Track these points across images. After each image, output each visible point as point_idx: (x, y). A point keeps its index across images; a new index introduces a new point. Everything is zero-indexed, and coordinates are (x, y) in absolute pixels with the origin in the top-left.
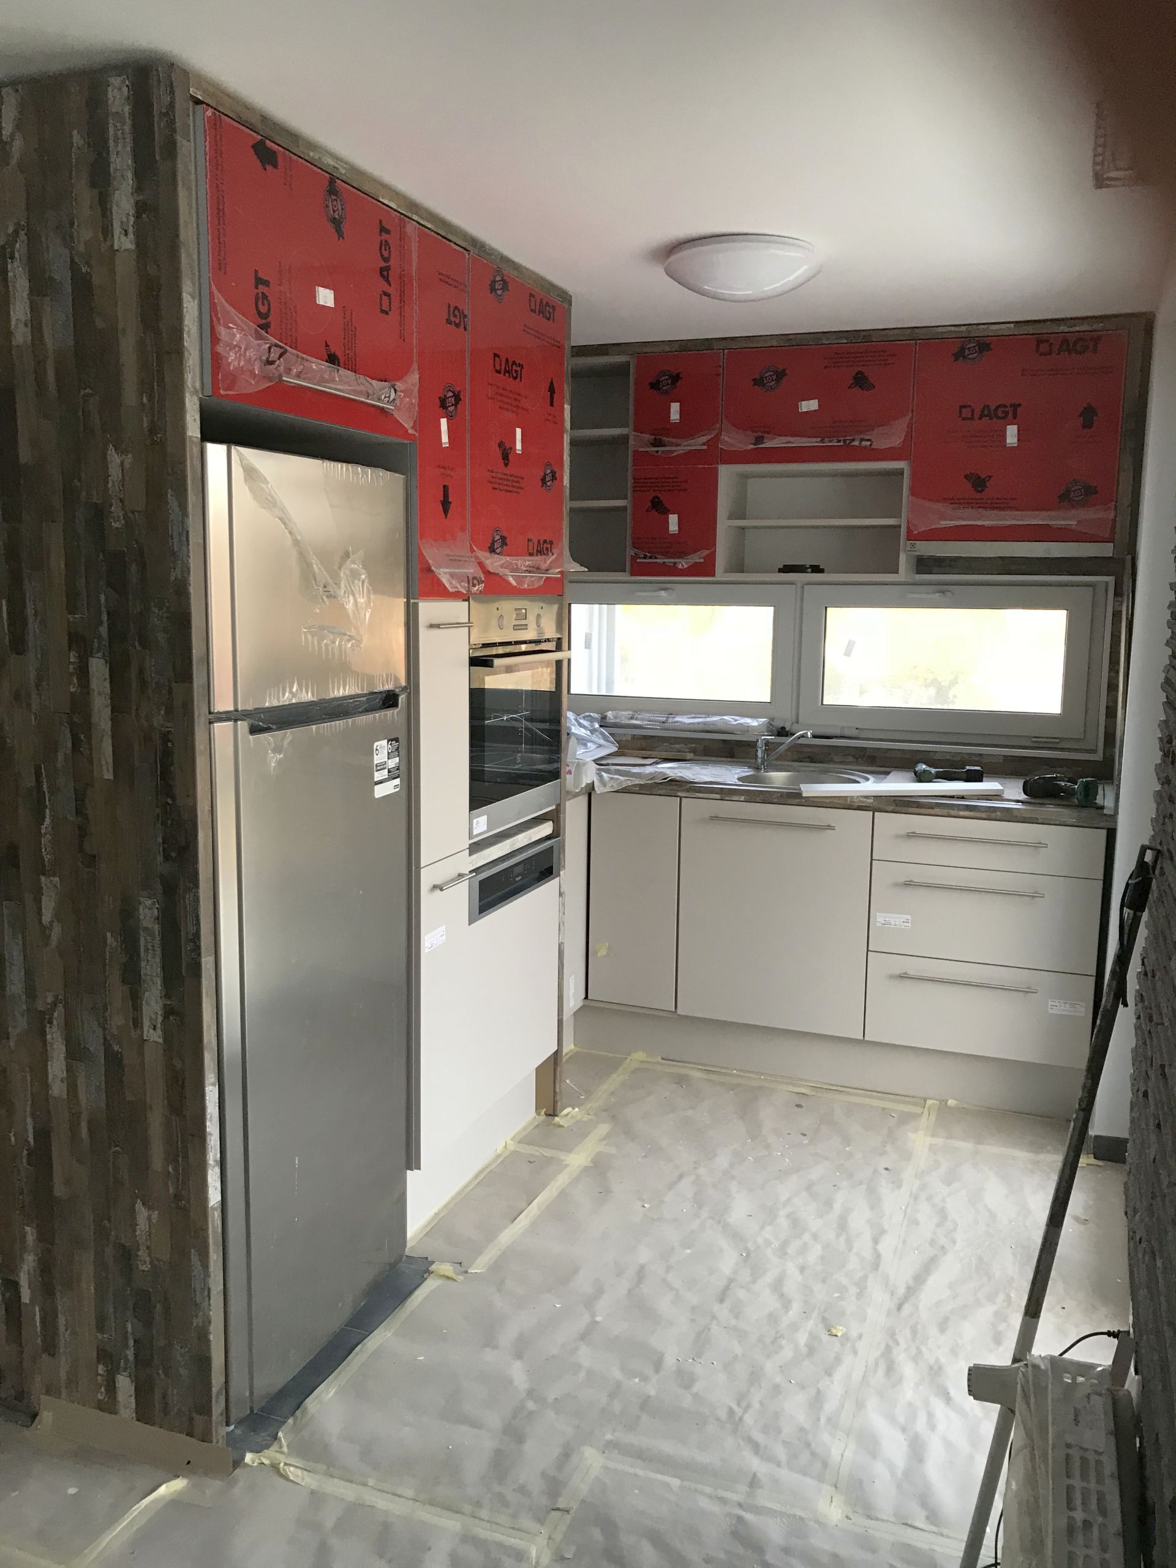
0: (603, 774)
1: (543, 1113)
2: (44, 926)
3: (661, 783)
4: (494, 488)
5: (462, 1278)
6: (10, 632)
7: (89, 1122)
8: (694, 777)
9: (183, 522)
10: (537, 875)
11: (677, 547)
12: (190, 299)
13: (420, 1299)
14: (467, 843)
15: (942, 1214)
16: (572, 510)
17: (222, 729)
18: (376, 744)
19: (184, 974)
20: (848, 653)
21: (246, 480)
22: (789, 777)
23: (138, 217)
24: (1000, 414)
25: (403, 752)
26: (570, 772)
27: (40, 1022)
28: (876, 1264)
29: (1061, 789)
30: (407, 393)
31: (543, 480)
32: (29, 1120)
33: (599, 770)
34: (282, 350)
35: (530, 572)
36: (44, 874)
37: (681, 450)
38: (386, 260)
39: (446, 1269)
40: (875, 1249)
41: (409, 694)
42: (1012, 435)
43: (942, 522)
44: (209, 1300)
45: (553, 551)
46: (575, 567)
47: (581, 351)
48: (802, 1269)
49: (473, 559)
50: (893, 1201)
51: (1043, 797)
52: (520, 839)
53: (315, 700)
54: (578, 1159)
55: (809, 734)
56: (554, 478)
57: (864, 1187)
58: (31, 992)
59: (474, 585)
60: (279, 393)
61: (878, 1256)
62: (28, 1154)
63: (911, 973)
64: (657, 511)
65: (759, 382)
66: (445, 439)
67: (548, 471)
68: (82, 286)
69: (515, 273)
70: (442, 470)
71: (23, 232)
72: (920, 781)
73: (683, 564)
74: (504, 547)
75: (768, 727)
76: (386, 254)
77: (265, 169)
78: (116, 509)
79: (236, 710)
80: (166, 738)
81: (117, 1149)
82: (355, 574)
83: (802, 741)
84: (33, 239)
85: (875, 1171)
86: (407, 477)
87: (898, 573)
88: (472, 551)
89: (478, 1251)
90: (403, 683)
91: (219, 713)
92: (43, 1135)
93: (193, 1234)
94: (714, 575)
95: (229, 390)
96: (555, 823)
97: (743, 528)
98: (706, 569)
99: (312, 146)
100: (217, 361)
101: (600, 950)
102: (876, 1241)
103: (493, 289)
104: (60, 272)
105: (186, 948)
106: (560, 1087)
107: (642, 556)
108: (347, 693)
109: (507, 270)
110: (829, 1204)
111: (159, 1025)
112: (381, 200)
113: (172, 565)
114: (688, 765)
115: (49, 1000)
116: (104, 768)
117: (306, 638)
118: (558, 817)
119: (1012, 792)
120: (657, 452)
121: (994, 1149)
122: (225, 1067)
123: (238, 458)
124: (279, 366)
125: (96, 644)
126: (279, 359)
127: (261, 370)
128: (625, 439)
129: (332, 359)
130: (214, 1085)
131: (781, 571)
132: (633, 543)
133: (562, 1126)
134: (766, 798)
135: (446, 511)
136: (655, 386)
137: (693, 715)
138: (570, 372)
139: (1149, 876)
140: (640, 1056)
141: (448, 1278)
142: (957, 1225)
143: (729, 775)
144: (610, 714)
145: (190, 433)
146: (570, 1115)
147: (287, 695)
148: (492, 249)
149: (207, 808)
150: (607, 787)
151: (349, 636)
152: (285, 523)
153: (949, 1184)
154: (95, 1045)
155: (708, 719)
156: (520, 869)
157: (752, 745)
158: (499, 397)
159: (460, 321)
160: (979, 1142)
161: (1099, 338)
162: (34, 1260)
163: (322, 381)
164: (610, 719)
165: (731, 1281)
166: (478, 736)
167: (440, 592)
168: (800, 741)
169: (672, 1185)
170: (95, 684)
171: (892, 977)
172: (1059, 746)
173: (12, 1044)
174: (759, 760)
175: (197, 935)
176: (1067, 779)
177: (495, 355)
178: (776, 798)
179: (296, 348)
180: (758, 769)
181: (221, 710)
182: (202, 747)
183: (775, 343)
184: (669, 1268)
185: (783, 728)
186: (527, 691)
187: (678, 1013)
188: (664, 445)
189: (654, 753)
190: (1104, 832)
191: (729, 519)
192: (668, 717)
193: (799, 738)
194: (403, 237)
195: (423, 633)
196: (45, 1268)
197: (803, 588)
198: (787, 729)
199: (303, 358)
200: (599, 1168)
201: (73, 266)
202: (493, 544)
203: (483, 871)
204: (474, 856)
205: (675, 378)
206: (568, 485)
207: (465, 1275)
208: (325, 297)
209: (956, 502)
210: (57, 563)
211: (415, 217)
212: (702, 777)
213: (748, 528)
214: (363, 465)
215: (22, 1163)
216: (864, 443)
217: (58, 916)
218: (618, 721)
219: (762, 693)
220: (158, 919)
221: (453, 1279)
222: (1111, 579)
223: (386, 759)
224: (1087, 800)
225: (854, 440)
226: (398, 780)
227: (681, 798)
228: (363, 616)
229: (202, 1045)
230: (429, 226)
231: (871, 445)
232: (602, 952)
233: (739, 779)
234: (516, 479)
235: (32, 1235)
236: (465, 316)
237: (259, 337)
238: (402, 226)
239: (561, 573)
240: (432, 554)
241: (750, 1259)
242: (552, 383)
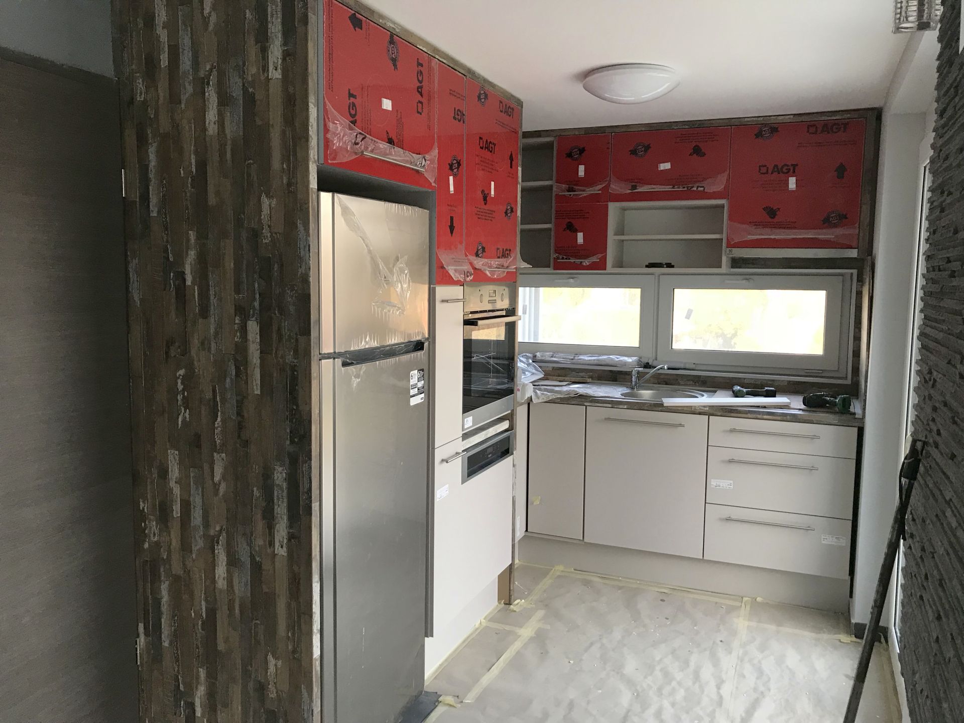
0: (537, 391)
1: (502, 602)
2: (215, 484)
3: (574, 397)
4: (479, 218)
5: (460, 705)
6: (199, 305)
7: (240, 606)
8: (594, 393)
9: (306, 240)
10: (500, 454)
11: (583, 252)
12: (313, 107)
13: (434, 719)
14: (461, 434)
15: (760, 673)
16: (522, 231)
17: (326, 364)
18: (411, 372)
19: (301, 514)
20: (688, 316)
21: (342, 214)
22: (653, 393)
23: (284, 59)
24: (784, 170)
25: (426, 377)
26: (519, 390)
27: (211, 543)
28: (720, 702)
29: (827, 402)
30: (432, 161)
31: (506, 213)
32: (203, 603)
33: (534, 388)
34: (363, 136)
35: (499, 268)
36: (215, 451)
37: (585, 194)
38: (420, 82)
39: (449, 699)
40: (719, 693)
41: (430, 342)
42: (792, 183)
43: (749, 237)
44: (313, 716)
45: (511, 255)
46: (525, 265)
47: (527, 135)
48: (673, 705)
49: (467, 261)
50: (728, 662)
51: (815, 407)
52: (491, 431)
53: (378, 346)
54: (526, 632)
55: (666, 367)
56: (512, 211)
57: (707, 653)
58: (206, 524)
59: (468, 277)
60: (362, 162)
61: (721, 697)
62: (202, 624)
63: (733, 517)
64: (570, 230)
65: (634, 152)
66: (452, 188)
67: (509, 207)
68: (250, 100)
69: (491, 88)
70: (450, 208)
71: (215, 70)
72: (736, 396)
73: (586, 262)
74: (484, 253)
75: (638, 362)
76: (420, 79)
77: (355, 30)
78: (266, 232)
79: (335, 352)
80: (293, 368)
81: (256, 621)
82: (402, 271)
83: (660, 371)
84: (221, 75)
85: (714, 643)
86: (430, 211)
87: (721, 267)
88: (466, 256)
89: (469, 689)
90: (427, 336)
91: (325, 354)
92: (212, 612)
93: (303, 675)
94: (605, 269)
95: (335, 160)
96: (510, 421)
97: (623, 241)
98: (600, 265)
99: (381, 16)
100: (327, 143)
101: (535, 500)
102: (718, 687)
103: (479, 98)
104: (237, 92)
105: (302, 498)
106: (513, 586)
107: (561, 258)
108: (396, 342)
109: (487, 87)
110: (687, 663)
111: (285, 545)
112: (418, 46)
113: (299, 265)
114: (589, 386)
115: (218, 528)
116: (255, 387)
117: (374, 309)
118: (512, 418)
119: (796, 404)
120: (570, 195)
121: (788, 629)
122: (324, 570)
123: (338, 201)
124: (361, 145)
125: (251, 312)
126: (361, 141)
127: (351, 148)
128: (551, 187)
129: (390, 141)
130: (318, 582)
131: (647, 266)
132: (555, 250)
133: (515, 611)
134: (641, 407)
135: (452, 232)
136: (569, 155)
137: (591, 355)
138: (521, 148)
139: (918, 458)
140: (560, 568)
141: (451, 705)
142: (770, 678)
143: (616, 392)
144: (538, 354)
145: (311, 186)
146: (519, 604)
147: (363, 343)
148: (479, 74)
149: (317, 412)
150: (540, 399)
151: (398, 307)
152: (363, 240)
153: (762, 652)
154: (245, 558)
155: (600, 358)
156: (489, 451)
157: (629, 374)
158: (482, 163)
159: (461, 119)
160: (779, 625)
161: (847, 124)
162: (204, 690)
163: (385, 155)
164: (538, 357)
165: (628, 711)
166: (468, 367)
167: (448, 280)
168: (659, 372)
169: (586, 650)
170: (251, 336)
171: (721, 520)
172: (823, 375)
173: (194, 556)
174: (634, 383)
175: (310, 490)
176: (830, 396)
177: (481, 138)
178: (648, 407)
179: (370, 135)
180: (633, 388)
181: (326, 353)
182: (315, 375)
183: (643, 129)
184: (588, 702)
185: (648, 363)
186: (493, 340)
187: (585, 541)
188: (575, 191)
189: (566, 378)
190: (856, 430)
191: (614, 235)
192: (575, 356)
193: (659, 370)
194: (430, 69)
195: (439, 306)
196: (211, 694)
197: (659, 276)
198: (650, 364)
199: (375, 141)
200: (540, 638)
201: (245, 89)
202: (478, 251)
203: (470, 451)
204: (465, 441)
205: (582, 151)
206: (520, 216)
207: (462, 704)
208: (387, 104)
209: (757, 224)
210: (229, 264)
211: (437, 57)
212: (599, 393)
213: (626, 240)
214: (407, 205)
215: (199, 629)
216: (699, 189)
217: (224, 477)
218: (543, 358)
219: (634, 342)
220: (286, 479)
221: (453, 706)
222: (855, 272)
223: (417, 382)
224: (845, 410)
225: (692, 187)
226: (423, 394)
227: (586, 406)
228: (405, 295)
229: (311, 558)
230: (445, 61)
231: (704, 189)
232: (537, 502)
233: (622, 395)
234: (490, 212)
235: (204, 674)
236: (464, 115)
237: (351, 129)
238: (430, 62)
239: (516, 268)
240: (445, 258)
241: (639, 697)
242: (511, 154)
